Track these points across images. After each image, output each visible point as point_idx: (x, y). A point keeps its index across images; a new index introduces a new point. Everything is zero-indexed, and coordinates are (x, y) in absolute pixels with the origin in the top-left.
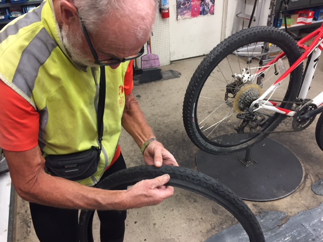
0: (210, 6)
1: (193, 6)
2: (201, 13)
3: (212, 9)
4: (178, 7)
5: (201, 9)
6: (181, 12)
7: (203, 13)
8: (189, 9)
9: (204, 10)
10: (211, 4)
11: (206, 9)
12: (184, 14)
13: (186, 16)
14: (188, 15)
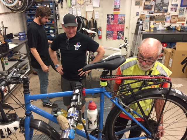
0: (121, 36)
1: (114, 35)
2: (117, 39)
3: (123, 38)
4: (107, 35)
5: (117, 37)
6: (108, 37)
7: (118, 38)
8: (112, 36)
9: (119, 38)
10: (122, 36)
11: (120, 37)
12: (109, 38)
13: (110, 39)
14: (111, 39)
